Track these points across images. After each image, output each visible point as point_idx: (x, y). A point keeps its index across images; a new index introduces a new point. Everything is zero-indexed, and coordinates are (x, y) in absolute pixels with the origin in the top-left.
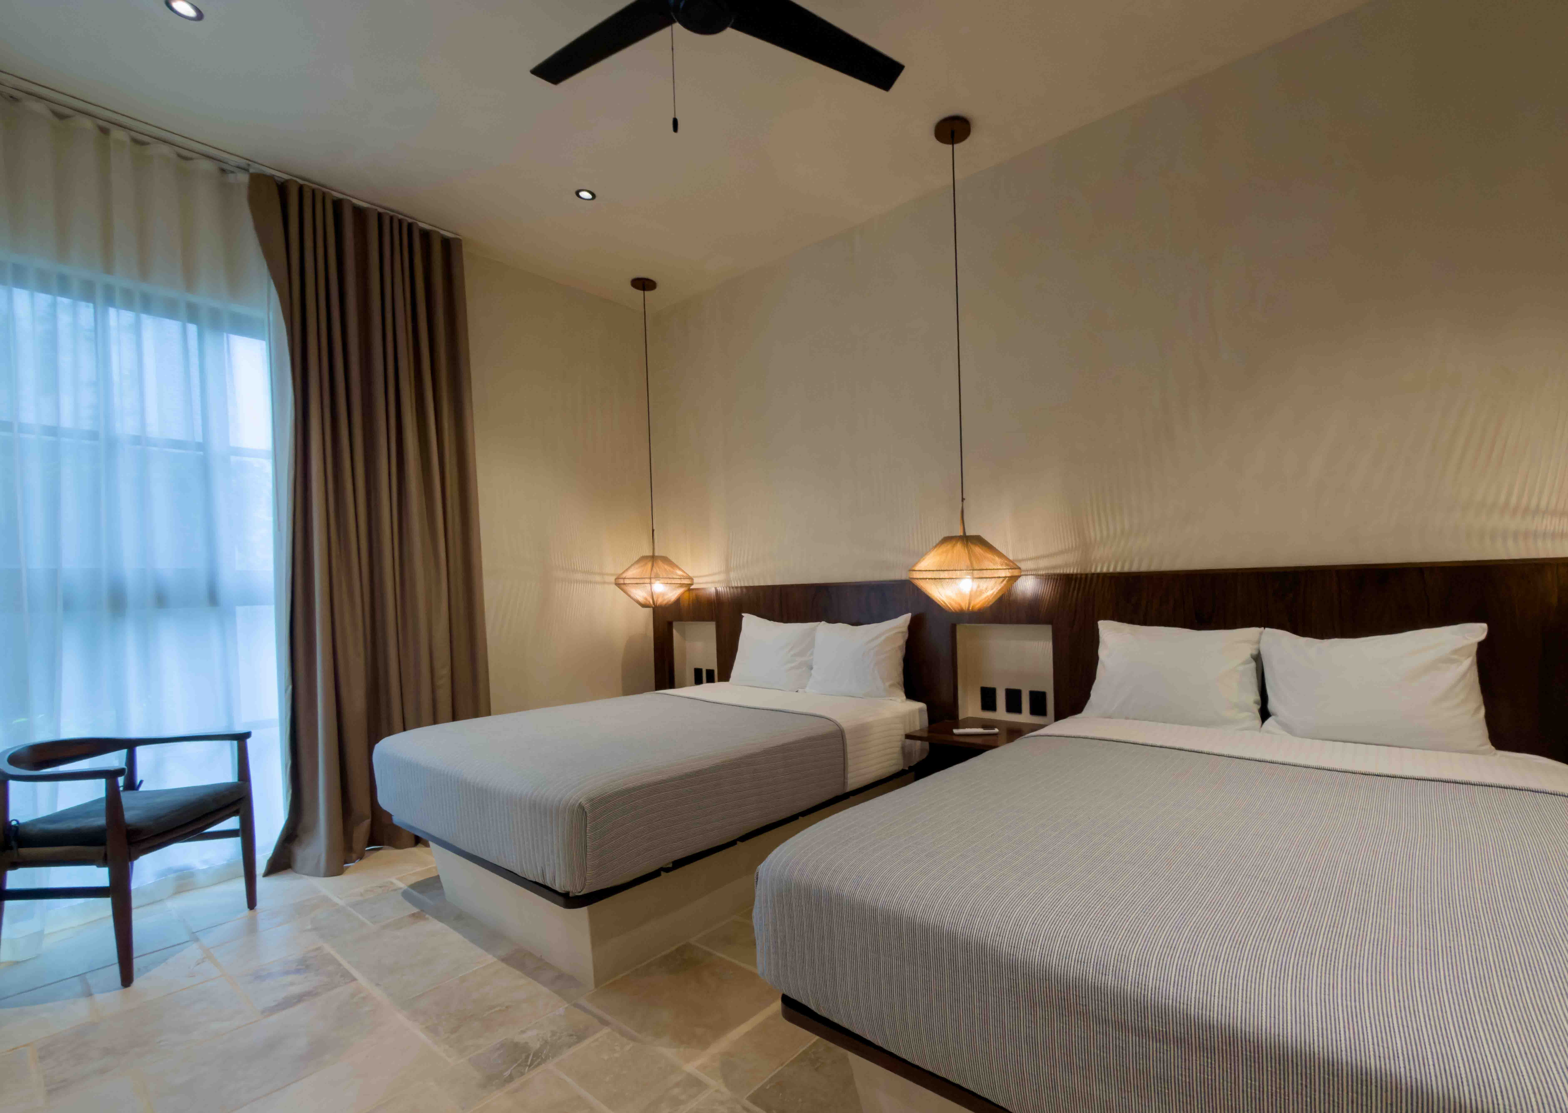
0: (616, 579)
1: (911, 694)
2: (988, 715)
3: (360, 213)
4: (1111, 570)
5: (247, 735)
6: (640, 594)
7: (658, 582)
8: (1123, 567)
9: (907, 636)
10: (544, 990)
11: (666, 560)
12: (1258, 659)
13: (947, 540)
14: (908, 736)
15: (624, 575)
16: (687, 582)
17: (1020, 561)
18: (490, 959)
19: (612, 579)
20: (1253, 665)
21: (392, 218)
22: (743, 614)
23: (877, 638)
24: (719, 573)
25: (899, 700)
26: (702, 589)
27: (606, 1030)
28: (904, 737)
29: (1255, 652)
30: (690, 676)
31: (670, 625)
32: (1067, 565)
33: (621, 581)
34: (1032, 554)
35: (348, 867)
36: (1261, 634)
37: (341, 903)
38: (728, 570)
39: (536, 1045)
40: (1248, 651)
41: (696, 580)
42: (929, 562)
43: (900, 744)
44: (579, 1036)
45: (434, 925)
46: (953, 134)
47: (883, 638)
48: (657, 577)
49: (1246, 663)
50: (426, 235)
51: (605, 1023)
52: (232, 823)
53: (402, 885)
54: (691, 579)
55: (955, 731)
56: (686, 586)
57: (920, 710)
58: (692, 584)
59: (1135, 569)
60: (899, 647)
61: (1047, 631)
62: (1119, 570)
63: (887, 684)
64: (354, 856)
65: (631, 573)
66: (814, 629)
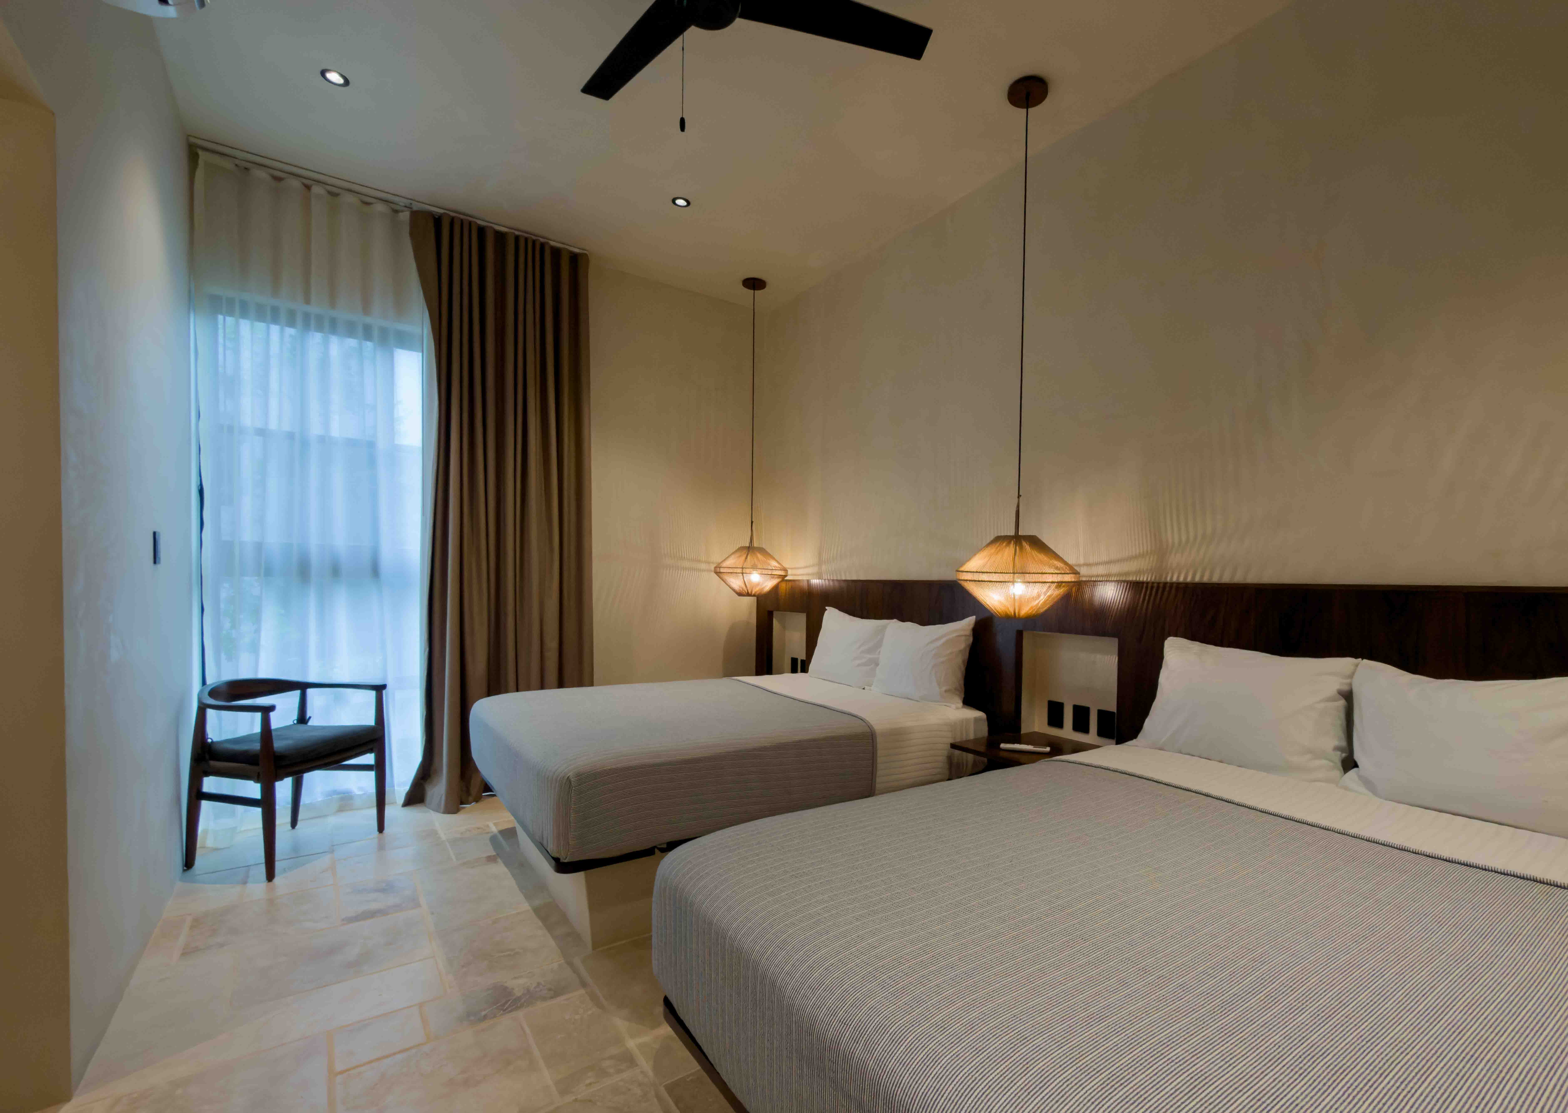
0: (715, 567)
1: (969, 701)
2: (1054, 732)
3: (500, 237)
4: (1189, 579)
5: (384, 687)
6: (736, 583)
7: (754, 572)
8: (1202, 576)
9: (971, 639)
10: (552, 943)
11: (762, 551)
12: (1348, 697)
13: (999, 539)
14: (954, 746)
15: (724, 565)
16: (782, 573)
17: (1079, 565)
18: (525, 906)
19: (712, 567)
20: (1342, 703)
21: (526, 239)
22: (827, 608)
23: (937, 640)
24: (813, 566)
25: (953, 706)
26: (798, 581)
27: (582, 991)
28: (949, 746)
29: (1345, 688)
30: (788, 664)
31: (770, 614)
32: (1139, 572)
33: (718, 570)
34: (1105, 558)
35: (464, 808)
36: (1357, 666)
37: (443, 837)
38: (820, 563)
39: (518, 993)
40: (1334, 685)
41: (790, 572)
42: (976, 563)
43: (945, 753)
44: (557, 991)
45: (500, 869)
46: (1028, 95)
47: (944, 640)
48: (754, 567)
49: (1331, 699)
50: (556, 253)
51: (584, 984)
52: (369, 759)
53: (494, 829)
54: (785, 570)
55: (1003, 746)
56: (778, 578)
57: (976, 720)
58: (786, 576)
59: (1215, 579)
60: (960, 651)
61: (1113, 644)
62: (1206, 579)
63: (944, 688)
64: (471, 799)
65: (730, 562)
66: (885, 627)
